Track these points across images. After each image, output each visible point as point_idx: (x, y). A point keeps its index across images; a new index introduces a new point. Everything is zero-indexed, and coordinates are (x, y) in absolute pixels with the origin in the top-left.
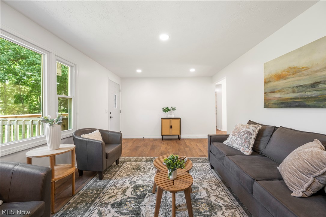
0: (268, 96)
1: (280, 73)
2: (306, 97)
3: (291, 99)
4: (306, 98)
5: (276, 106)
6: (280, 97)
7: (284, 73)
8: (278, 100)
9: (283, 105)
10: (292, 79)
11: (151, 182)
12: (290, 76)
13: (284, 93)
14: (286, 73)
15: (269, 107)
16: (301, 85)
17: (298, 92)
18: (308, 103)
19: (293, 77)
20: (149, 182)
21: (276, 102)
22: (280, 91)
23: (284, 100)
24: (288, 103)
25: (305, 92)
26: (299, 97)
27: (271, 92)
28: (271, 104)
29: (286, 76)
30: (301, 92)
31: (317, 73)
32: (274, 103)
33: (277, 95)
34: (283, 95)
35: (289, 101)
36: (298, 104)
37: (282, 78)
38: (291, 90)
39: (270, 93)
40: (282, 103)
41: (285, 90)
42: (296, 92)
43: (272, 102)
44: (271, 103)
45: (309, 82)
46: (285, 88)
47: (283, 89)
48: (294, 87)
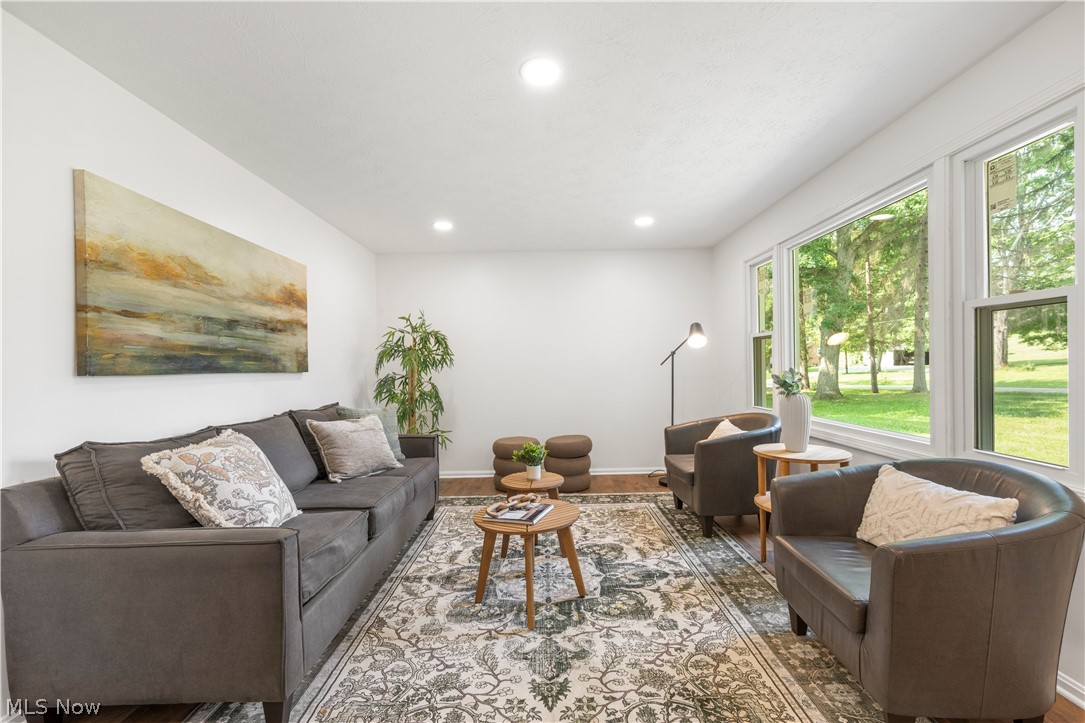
0: (108, 325)
1: (161, 259)
2: (221, 347)
3: (192, 348)
4: (220, 351)
5: (148, 367)
6: (161, 339)
7: (172, 264)
8: (155, 347)
9: (171, 366)
10: (192, 292)
11: (603, 628)
12: (187, 283)
13: (172, 327)
14: (178, 270)
15: (117, 369)
16: (212, 316)
17: (205, 333)
18: (224, 362)
19: (195, 291)
20: (609, 628)
21: (149, 354)
22: (160, 318)
23: (173, 347)
24: (185, 360)
25: (220, 336)
26: (208, 344)
27: (125, 313)
28: (129, 360)
29: (178, 276)
30: (212, 334)
31: (235, 303)
32: (141, 358)
33: (152, 330)
34: (171, 332)
35: (188, 353)
36: (205, 363)
37: (168, 279)
38: (190, 323)
39: (119, 313)
40: (169, 358)
41: (175, 317)
42: (203, 330)
43: (130, 350)
44: (126, 356)
45: (225, 316)
46: (178, 312)
47: (169, 313)
48: (198, 317)
